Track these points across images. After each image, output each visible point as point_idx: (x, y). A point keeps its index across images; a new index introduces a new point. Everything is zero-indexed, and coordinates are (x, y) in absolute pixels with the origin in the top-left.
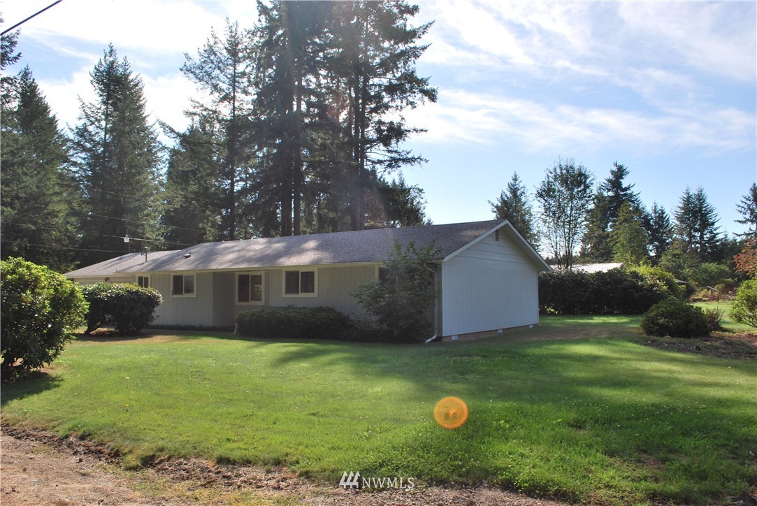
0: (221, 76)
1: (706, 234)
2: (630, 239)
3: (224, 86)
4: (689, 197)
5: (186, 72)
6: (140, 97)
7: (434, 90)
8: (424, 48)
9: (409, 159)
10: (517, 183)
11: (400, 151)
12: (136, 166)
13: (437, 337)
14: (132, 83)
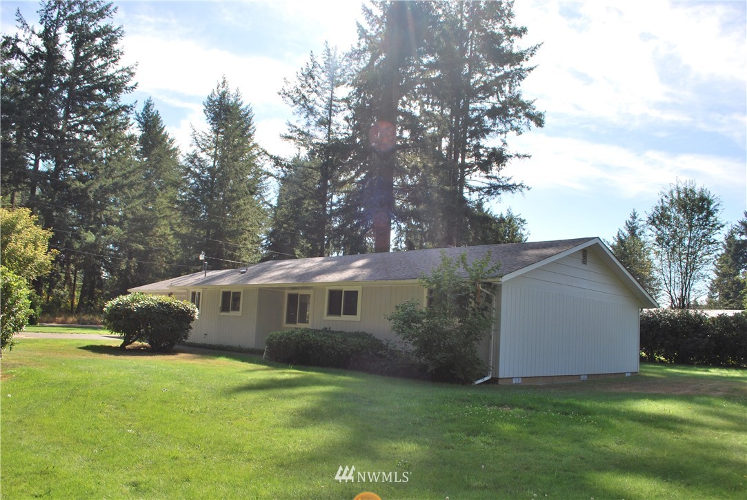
0: (318, 100)
3: (320, 110)
5: (284, 96)
6: (249, 126)
7: (540, 115)
8: (530, 70)
9: (510, 186)
11: (500, 177)
12: (237, 190)
13: (492, 378)
14: (242, 113)
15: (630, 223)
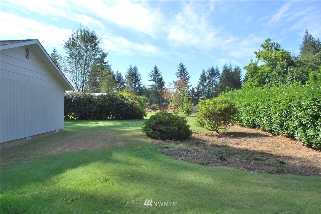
1: (137, 85)
2: (108, 84)
4: (131, 69)
10: (56, 53)
15: (53, 54)
